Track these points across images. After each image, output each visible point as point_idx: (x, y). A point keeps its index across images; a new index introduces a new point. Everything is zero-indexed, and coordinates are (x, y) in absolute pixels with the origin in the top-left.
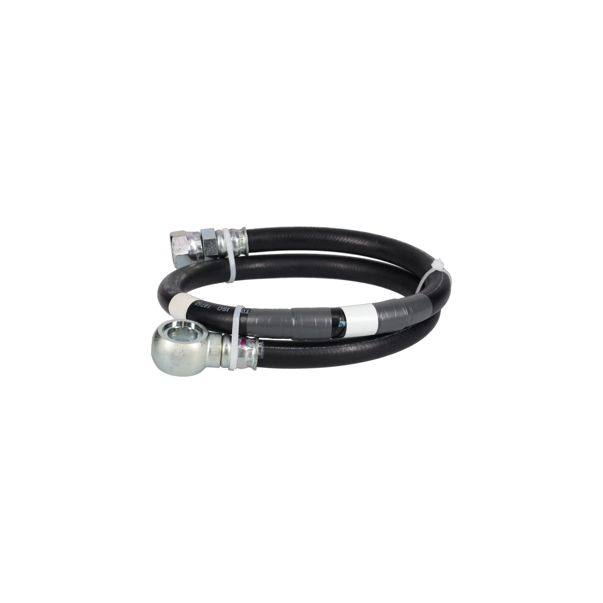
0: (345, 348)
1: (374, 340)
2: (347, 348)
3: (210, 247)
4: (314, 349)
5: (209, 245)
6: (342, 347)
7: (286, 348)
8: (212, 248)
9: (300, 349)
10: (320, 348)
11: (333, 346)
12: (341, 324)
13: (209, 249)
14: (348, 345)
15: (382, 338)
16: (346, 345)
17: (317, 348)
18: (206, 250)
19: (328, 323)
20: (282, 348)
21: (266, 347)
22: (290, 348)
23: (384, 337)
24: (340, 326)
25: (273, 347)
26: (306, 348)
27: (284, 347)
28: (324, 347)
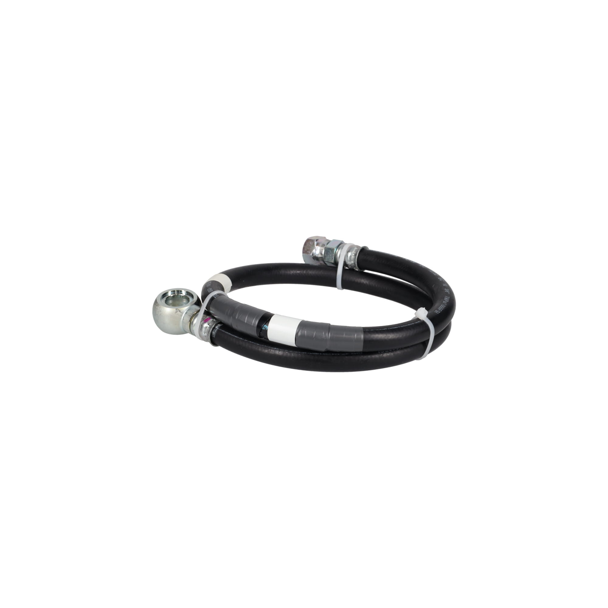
0: (274, 351)
1: (302, 353)
2: (276, 351)
3: (329, 255)
4: (250, 343)
5: (329, 253)
6: (271, 349)
7: (232, 335)
8: (330, 256)
9: (240, 339)
10: (255, 343)
11: (265, 346)
12: (265, 327)
13: (328, 256)
14: (277, 349)
15: (310, 353)
16: (275, 348)
17: (253, 343)
18: (326, 257)
19: (254, 324)
20: (229, 334)
21: (220, 329)
22: (234, 336)
23: (313, 353)
24: (264, 329)
25: (224, 331)
26: (245, 340)
27: (231, 333)
28: (259, 344)
